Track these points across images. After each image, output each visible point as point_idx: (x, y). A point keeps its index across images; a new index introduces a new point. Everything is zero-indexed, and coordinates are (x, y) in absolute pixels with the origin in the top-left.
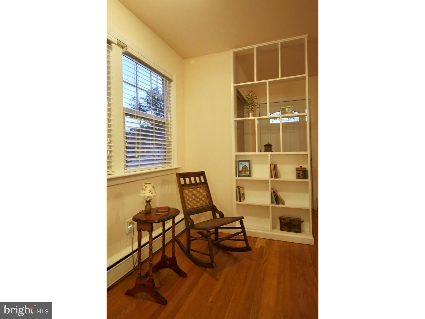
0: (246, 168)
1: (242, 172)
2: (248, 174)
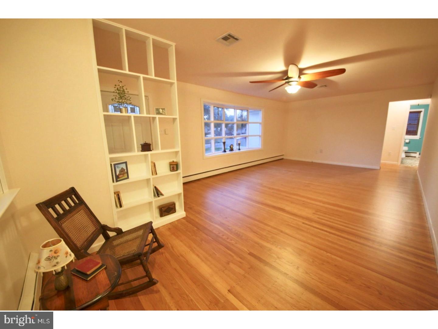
0: (123, 171)
1: (120, 176)
2: (126, 177)
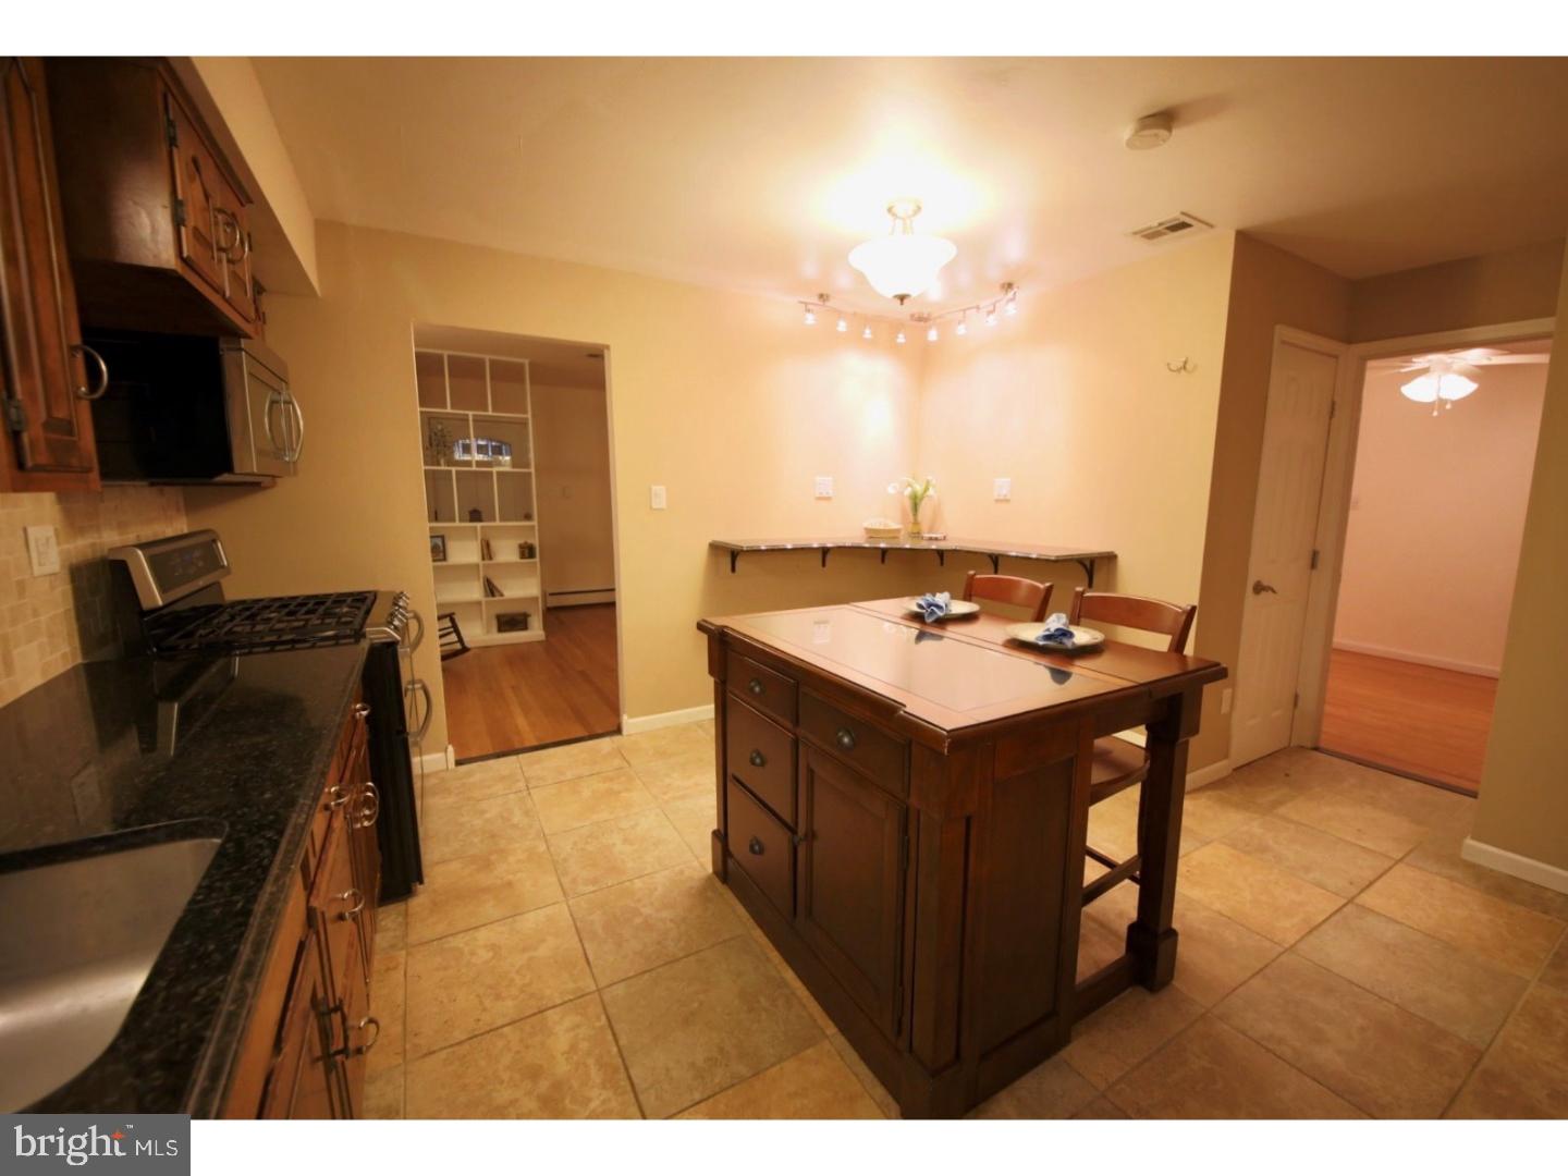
0: (437, 548)
1: (438, 554)
2: (442, 557)
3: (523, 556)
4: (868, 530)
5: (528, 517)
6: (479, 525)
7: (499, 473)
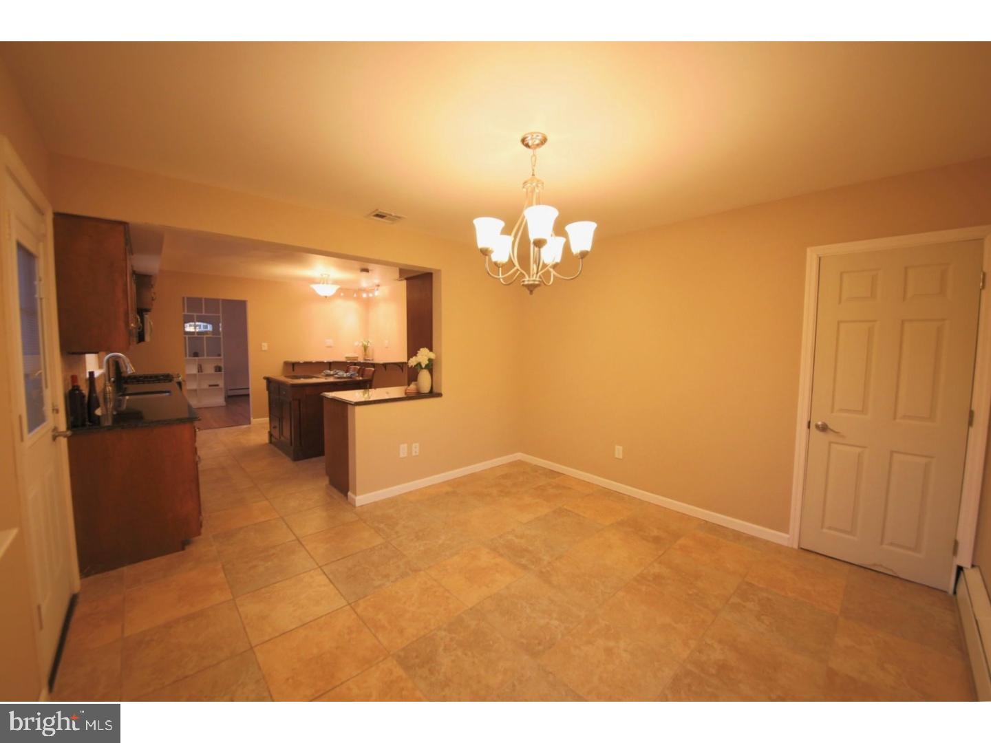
3: (216, 371)
4: (347, 358)
5: (219, 355)
6: (196, 358)
7: (207, 338)
